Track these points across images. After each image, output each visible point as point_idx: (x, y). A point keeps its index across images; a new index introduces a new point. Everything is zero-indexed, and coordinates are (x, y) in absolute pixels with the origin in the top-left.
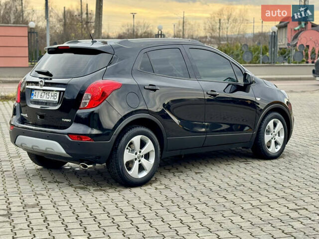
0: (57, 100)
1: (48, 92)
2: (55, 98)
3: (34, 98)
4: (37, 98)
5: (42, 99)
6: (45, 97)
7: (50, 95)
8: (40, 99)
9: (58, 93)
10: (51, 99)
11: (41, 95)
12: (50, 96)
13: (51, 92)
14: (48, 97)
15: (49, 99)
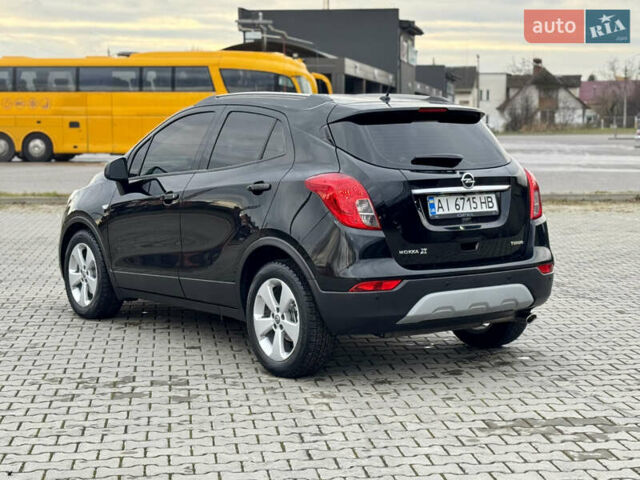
0: (495, 208)
1: (471, 197)
2: (491, 205)
3: (441, 212)
4: (446, 212)
5: (460, 211)
6: (467, 208)
7: (477, 200)
8: (456, 212)
9: (493, 196)
10: (483, 209)
11: (456, 205)
12: (479, 203)
13: (477, 197)
14: (474, 205)
15: (479, 210)
